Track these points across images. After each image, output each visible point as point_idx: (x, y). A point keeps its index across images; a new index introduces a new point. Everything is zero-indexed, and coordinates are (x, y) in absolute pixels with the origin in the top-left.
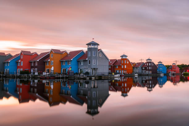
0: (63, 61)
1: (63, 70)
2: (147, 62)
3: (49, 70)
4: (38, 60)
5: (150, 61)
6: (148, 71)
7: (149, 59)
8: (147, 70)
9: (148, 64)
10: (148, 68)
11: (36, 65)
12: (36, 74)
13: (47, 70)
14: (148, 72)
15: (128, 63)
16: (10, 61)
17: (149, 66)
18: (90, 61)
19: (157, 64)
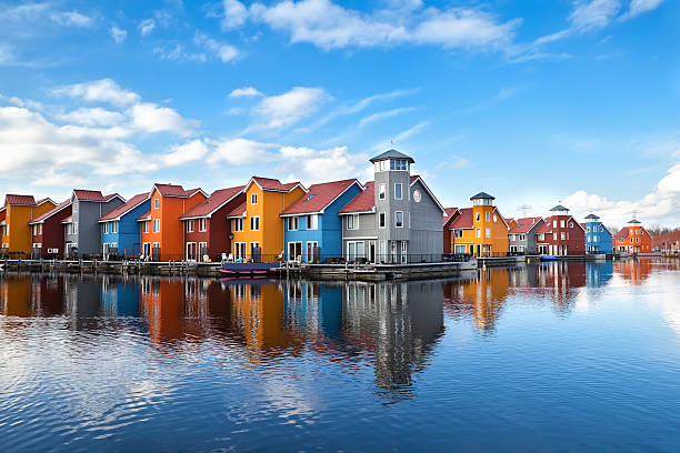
0: (291, 218)
1: (292, 245)
2: (554, 218)
4: (209, 216)
5: (564, 213)
6: (556, 247)
7: (560, 208)
8: (553, 243)
9: (555, 223)
10: (555, 236)
11: (204, 230)
14: (556, 250)
15: (495, 219)
16: (118, 219)
17: (560, 230)
18: (382, 216)
19: (584, 221)
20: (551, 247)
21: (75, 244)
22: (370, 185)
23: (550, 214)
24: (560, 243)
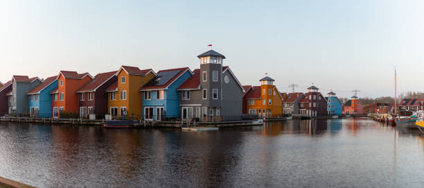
0: (146, 92)
1: (147, 109)
2: (309, 93)
3: (116, 109)
4: (95, 90)
5: (315, 91)
6: (310, 111)
7: (313, 88)
8: (308, 109)
9: (310, 97)
10: (310, 104)
11: (91, 99)
12: (92, 117)
13: (112, 109)
14: (310, 113)
15: (274, 93)
16: (39, 92)
17: (313, 101)
18: (205, 91)
19: (327, 96)
20: (307, 111)
21: (15, 108)
22: (197, 71)
23: (307, 91)
24: (313, 109)
